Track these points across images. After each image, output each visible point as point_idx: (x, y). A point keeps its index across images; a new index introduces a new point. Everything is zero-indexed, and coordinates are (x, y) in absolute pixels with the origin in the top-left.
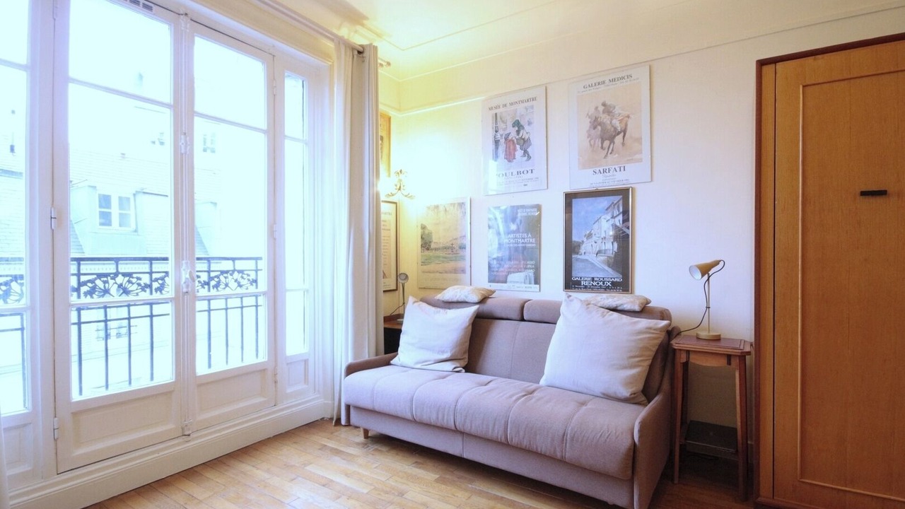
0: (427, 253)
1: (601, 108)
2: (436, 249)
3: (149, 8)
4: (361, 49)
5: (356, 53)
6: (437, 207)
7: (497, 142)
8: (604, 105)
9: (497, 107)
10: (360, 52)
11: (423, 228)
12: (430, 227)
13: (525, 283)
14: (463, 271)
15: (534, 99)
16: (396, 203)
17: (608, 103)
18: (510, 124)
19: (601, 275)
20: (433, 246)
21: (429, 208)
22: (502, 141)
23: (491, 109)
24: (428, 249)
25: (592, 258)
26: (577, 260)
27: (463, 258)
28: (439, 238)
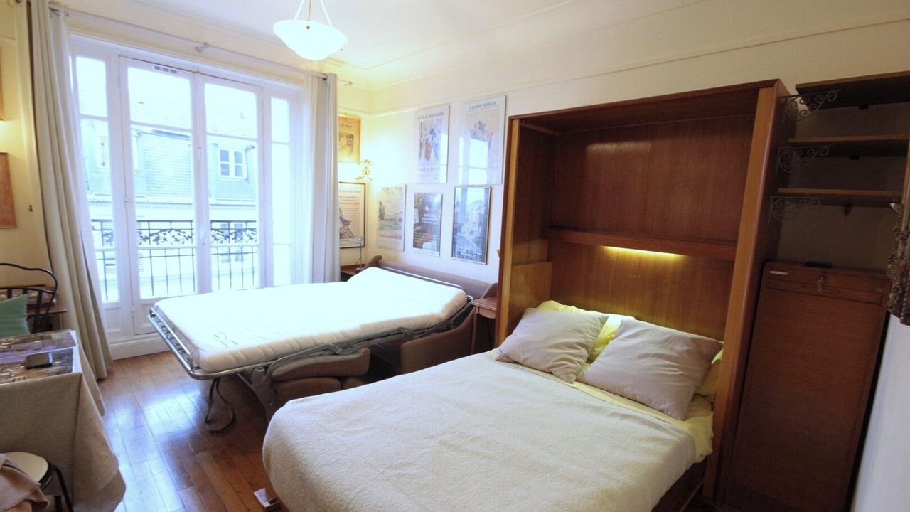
0: (382, 222)
1: (478, 126)
2: (387, 220)
3: (175, 72)
4: (325, 77)
5: (321, 80)
6: (388, 189)
7: (421, 144)
8: (480, 123)
9: (422, 118)
10: (325, 79)
11: (381, 203)
12: (384, 204)
13: (432, 250)
14: (400, 238)
15: (442, 114)
16: (365, 184)
17: (482, 122)
18: (429, 131)
19: (470, 249)
20: (385, 217)
21: (383, 189)
22: (424, 143)
23: (419, 118)
24: (382, 219)
25: (467, 236)
26: (460, 236)
27: (400, 228)
28: (389, 213)
